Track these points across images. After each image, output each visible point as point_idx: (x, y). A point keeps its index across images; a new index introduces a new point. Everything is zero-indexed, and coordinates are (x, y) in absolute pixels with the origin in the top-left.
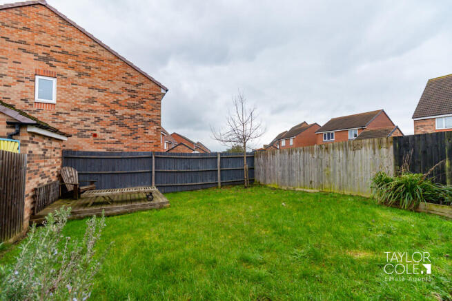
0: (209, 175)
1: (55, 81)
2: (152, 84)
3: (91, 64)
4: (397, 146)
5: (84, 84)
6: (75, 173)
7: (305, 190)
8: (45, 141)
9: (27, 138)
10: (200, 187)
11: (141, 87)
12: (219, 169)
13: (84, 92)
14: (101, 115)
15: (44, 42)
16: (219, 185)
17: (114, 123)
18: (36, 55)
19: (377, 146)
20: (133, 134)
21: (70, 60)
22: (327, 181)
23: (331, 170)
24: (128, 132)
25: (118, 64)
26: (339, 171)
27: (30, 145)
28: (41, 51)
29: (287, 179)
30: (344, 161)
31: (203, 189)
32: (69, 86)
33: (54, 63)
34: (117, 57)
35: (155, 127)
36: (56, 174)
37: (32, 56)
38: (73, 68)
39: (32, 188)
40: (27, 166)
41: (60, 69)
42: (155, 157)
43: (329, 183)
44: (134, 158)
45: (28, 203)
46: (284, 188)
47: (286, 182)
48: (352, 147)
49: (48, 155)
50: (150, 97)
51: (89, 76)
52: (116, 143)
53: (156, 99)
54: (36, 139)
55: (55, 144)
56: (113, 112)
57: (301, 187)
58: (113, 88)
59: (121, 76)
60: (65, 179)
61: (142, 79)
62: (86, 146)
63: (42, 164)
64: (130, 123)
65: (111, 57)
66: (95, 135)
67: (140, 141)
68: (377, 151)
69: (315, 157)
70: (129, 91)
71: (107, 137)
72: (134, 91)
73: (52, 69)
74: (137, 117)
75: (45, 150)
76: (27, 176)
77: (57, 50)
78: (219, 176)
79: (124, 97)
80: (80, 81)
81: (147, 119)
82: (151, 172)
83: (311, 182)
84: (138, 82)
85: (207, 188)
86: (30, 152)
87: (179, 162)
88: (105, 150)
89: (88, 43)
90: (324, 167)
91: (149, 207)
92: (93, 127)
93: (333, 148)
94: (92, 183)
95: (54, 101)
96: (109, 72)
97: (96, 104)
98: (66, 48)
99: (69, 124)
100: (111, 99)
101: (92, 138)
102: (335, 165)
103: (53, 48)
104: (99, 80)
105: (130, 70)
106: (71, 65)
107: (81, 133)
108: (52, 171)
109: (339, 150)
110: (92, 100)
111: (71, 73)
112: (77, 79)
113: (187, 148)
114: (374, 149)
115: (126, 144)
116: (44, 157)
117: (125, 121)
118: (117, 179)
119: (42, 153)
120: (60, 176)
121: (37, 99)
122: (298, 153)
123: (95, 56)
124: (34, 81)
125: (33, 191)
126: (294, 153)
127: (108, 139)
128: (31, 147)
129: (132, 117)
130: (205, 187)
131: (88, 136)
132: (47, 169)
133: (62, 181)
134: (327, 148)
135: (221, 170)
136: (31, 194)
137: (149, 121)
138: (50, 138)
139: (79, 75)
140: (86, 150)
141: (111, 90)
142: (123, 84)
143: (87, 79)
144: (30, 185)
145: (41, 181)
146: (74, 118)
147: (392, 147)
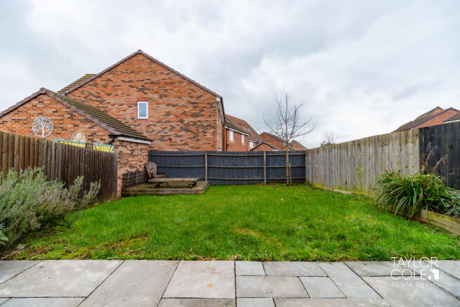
0: (255, 172)
1: (147, 103)
2: (209, 95)
3: (168, 88)
4: (423, 139)
5: (163, 103)
6: (155, 166)
7: (341, 191)
8: (132, 145)
9: (118, 144)
10: (246, 182)
11: (202, 98)
12: (265, 167)
13: (163, 108)
14: (174, 124)
15: (141, 79)
16: (265, 181)
17: (182, 129)
18: (137, 88)
19: (403, 140)
20: (196, 137)
21: (155, 88)
22: (359, 183)
23: (362, 169)
24: (192, 135)
25: (184, 84)
26: (369, 171)
27: (120, 148)
28: (139, 85)
29: (328, 179)
30: (373, 159)
31: (249, 184)
32: (155, 106)
33: (146, 91)
34: (184, 78)
35: (212, 131)
36: (143, 166)
37: (135, 89)
38: (156, 92)
39: (122, 173)
40: (119, 160)
41: (150, 95)
42: (208, 156)
43: (361, 184)
44: (192, 156)
45: (119, 182)
46: (326, 188)
47: (328, 182)
48: (381, 143)
49: (135, 153)
50: (208, 106)
51: (166, 96)
52: (184, 144)
53: (212, 107)
54: (124, 144)
55: (140, 147)
56: (182, 121)
57: (338, 188)
58: (182, 103)
59: (187, 92)
60: (148, 170)
61: (202, 92)
62: (166, 147)
63: (130, 159)
64: (193, 128)
65: (180, 79)
66: (171, 139)
67: (200, 142)
68: (403, 147)
69: (349, 154)
70: (192, 103)
71: (178, 140)
72: (196, 103)
73: (146, 96)
74: (199, 124)
75: (133, 151)
76: (119, 166)
77: (148, 82)
78: (265, 173)
79: (189, 109)
80: (161, 101)
81: (206, 124)
82: (205, 167)
83: (346, 183)
84: (198, 95)
85: (253, 184)
86: (121, 152)
87: (227, 160)
88: (177, 150)
89: (165, 72)
90: (357, 166)
91: (187, 192)
92: (169, 133)
93: (364, 145)
94: (163, 173)
95: (147, 118)
96: (179, 91)
97: (171, 116)
98: (153, 80)
99: (155, 132)
100: (180, 111)
101: (169, 141)
102: (366, 164)
103: (146, 81)
104: (173, 98)
105: (193, 87)
106: (155, 90)
107: (162, 139)
108: (138, 164)
109: (369, 146)
110: (168, 114)
111: (156, 96)
112: (159, 100)
113: (269, 148)
114: (400, 145)
115: (191, 145)
116: (132, 155)
117: (190, 128)
118: (181, 171)
119: (130, 152)
120: (145, 168)
121: (139, 118)
122: (336, 150)
123: (169, 81)
124: (137, 105)
125: (124, 175)
126: (333, 150)
127: (179, 142)
128: (121, 149)
129: (195, 123)
130: (251, 182)
131: (166, 141)
132: (135, 162)
133: (146, 171)
134: (359, 145)
135: (267, 168)
136: (122, 177)
137: (208, 126)
138: (137, 143)
139: (161, 97)
140: (165, 150)
141: (180, 105)
142: (188, 99)
143: (165, 99)
144: (121, 172)
145: (130, 170)
146: (158, 128)
147: (418, 141)
